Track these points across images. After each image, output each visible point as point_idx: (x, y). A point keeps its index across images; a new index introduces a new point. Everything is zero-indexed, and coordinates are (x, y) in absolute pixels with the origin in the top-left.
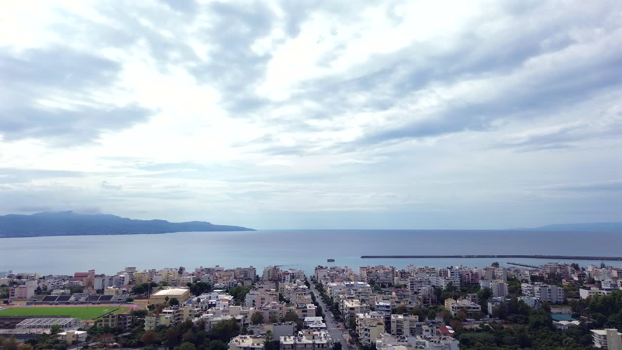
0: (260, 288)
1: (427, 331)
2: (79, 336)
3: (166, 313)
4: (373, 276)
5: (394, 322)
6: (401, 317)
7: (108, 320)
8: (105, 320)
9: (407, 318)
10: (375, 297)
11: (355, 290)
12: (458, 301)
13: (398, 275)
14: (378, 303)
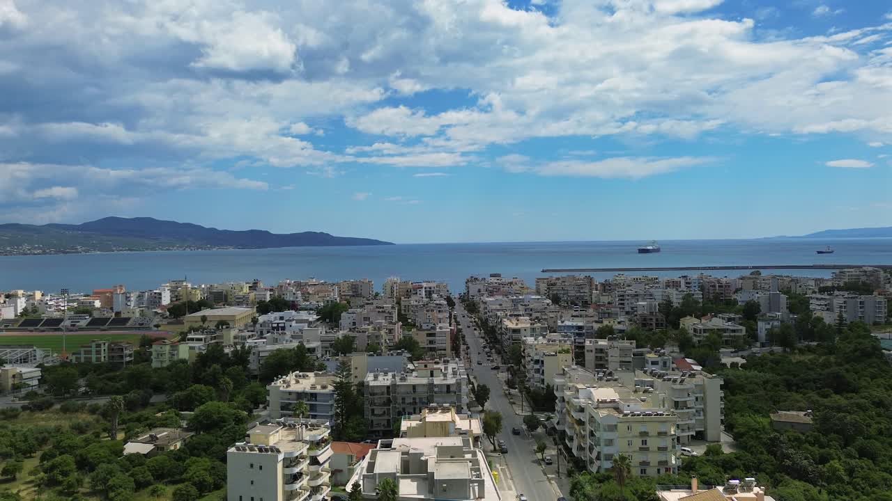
0: (368, 304)
1: (654, 363)
2: (24, 376)
3: (192, 339)
4: (558, 290)
5: (591, 351)
6: (603, 343)
7: (91, 351)
8: (85, 351)
9: (615, 344)
10: (559, 314)
11: (525, 305)
12: (703, 321)
13: (599, 289)
14: (562, 322)
